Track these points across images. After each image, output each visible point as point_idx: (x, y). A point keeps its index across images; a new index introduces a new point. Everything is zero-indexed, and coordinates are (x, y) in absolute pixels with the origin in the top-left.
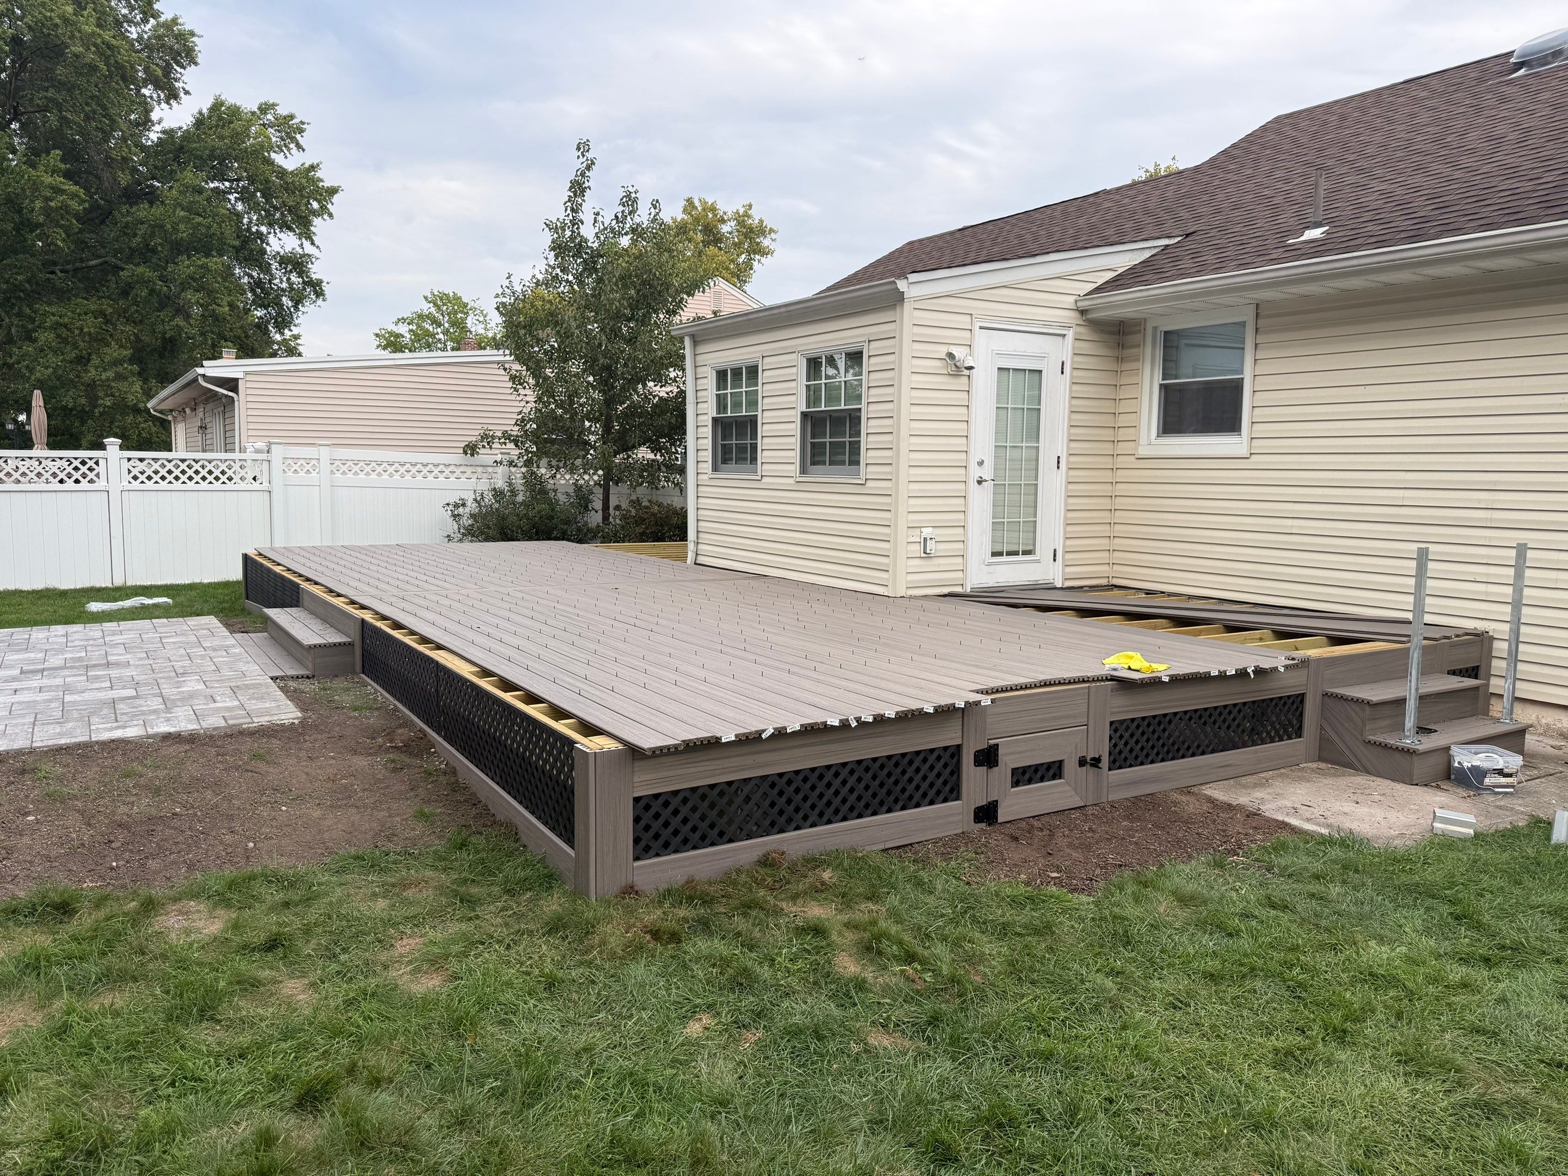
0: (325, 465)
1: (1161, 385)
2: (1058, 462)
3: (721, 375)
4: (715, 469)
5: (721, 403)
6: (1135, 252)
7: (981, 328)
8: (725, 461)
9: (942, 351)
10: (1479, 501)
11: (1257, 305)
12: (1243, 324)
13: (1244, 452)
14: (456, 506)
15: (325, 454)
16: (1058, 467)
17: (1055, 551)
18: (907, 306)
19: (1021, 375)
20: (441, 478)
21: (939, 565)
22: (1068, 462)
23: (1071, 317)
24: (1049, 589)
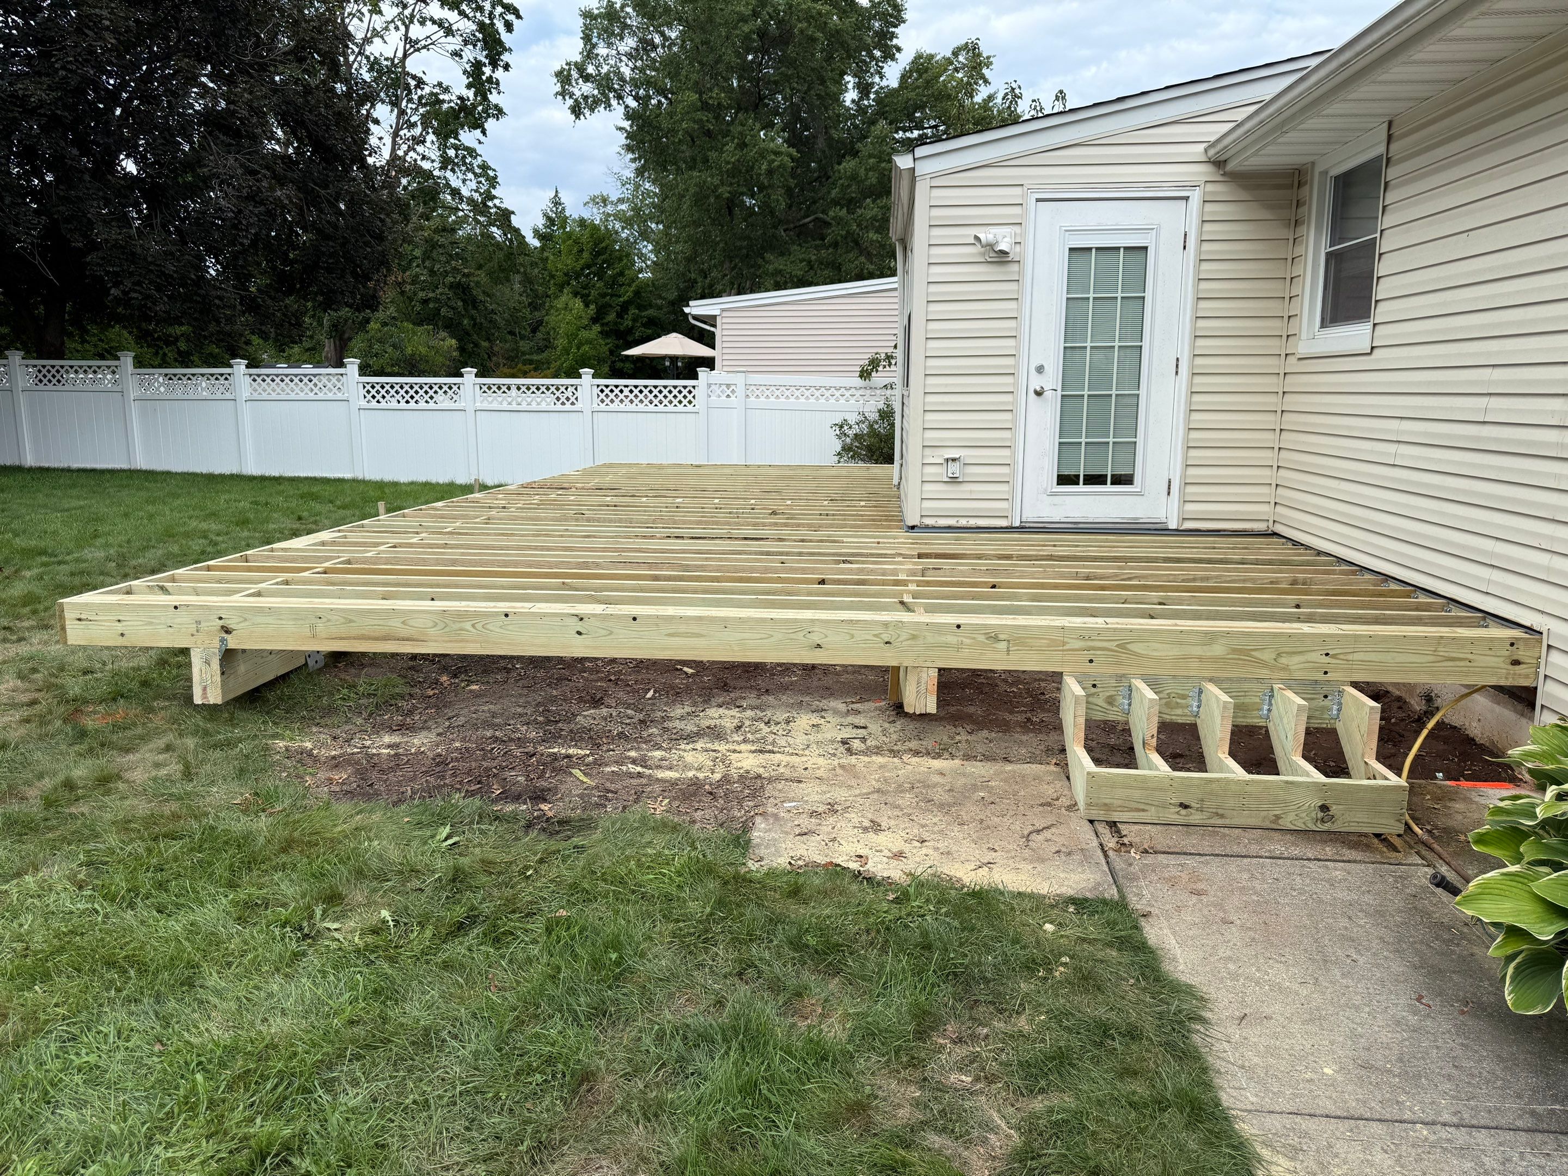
1: (1329, 255)
2: (1177, 366)
7: (1038, 200)
11: (1390, 123)
13: (1367, 343)
14: (842, 426)
15: (741, 379)
16: (1176, 373)
17: (1169, 481)
18: (921, 188)
21: (969, 491)
22: (1192, 366)
23: (1203, 172)
24: (1160, 530)
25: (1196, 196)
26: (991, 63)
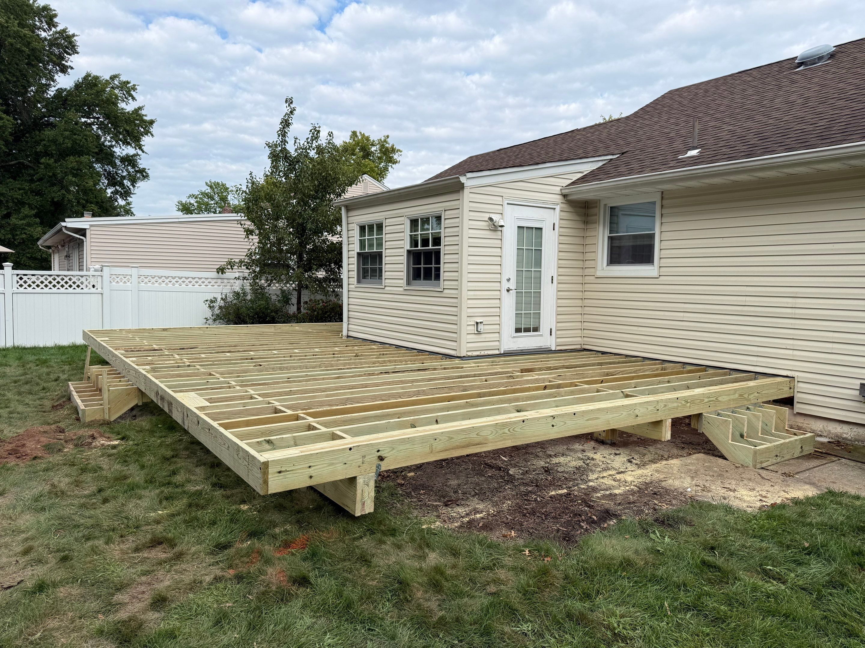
0: (135, 279)
1: (609, 237)
2: (552, 280)
3: (362, 228)
4: (359, 282)
5: (362, 244)
6: (594, 163)
7: (508, 204)
8: (364, 277)
9: (486, 216)
10: (787, 303)
11: (662, 192)
12: (654, 203)
13: (655, 274)
14: (212, 301)
15: (134, 272)
16: (552, 282)
17: (551, 329)
18: (466, 191)
19: (530, 231)
20: (203, 286)
21: (485, 338)
22: (558, 280)
23: (558, 199)
24: (548, 351)
25: (558, 208)
26: (136, 89)
